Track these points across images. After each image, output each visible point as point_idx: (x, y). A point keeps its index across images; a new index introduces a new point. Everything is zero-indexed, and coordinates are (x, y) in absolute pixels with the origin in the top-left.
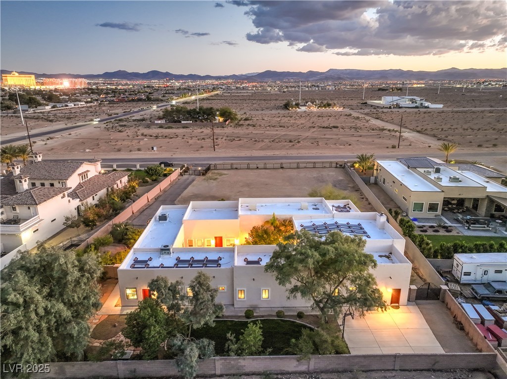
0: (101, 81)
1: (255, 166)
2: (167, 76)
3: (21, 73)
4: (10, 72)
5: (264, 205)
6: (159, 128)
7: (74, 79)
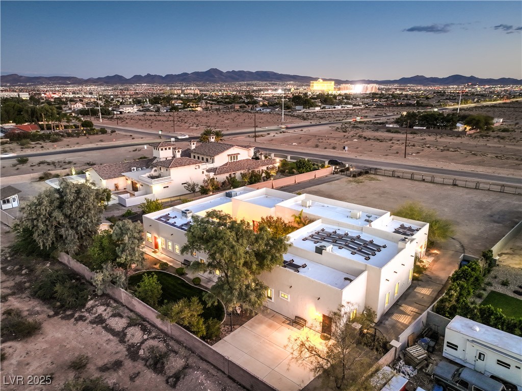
0: (396, 86)
1: (420, 177)
2: (473, 80)
3: (324, 80)
4: (316, 79)
5: (326, 205)
6: (387, 131)
7: (367, 85)
